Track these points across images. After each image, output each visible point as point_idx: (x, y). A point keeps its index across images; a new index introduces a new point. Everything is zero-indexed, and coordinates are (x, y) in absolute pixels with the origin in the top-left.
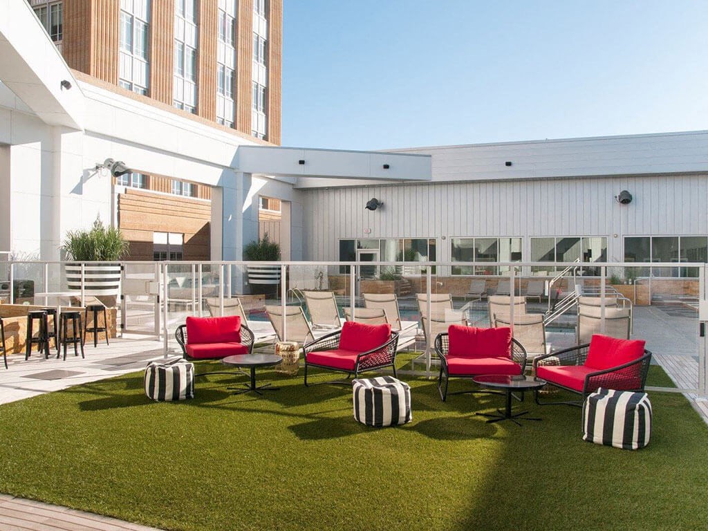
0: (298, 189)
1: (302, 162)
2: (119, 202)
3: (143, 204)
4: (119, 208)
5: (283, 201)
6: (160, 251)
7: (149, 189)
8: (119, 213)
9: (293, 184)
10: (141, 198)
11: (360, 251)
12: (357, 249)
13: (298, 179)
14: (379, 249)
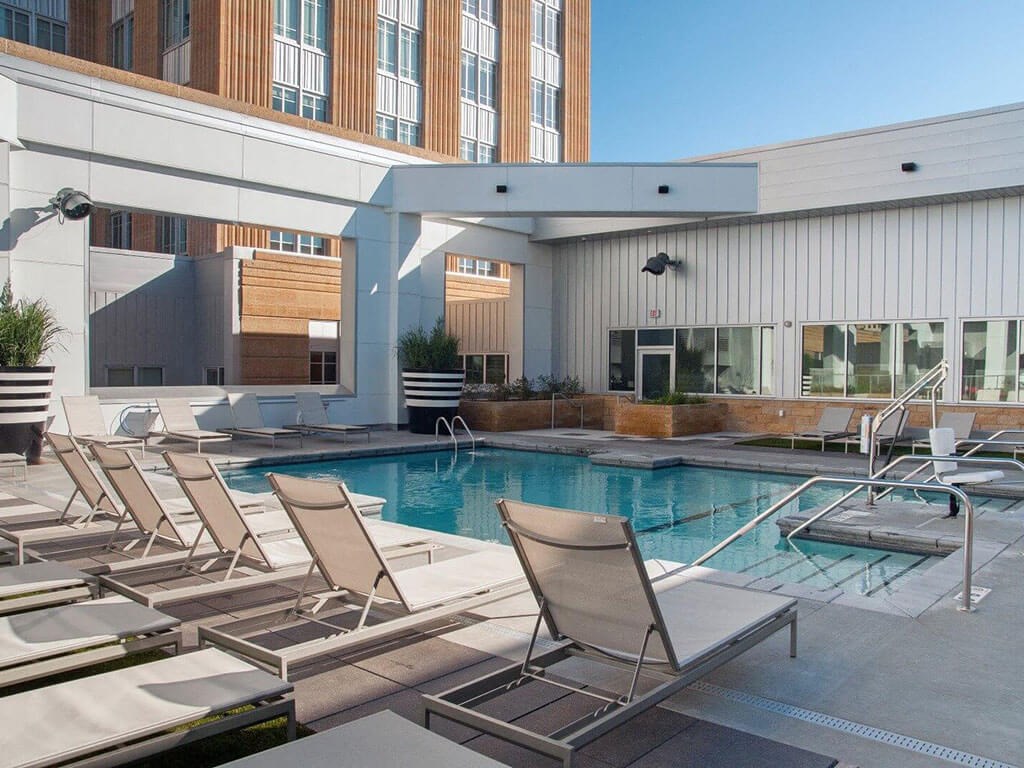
0: (539, 242)
1: (502, 189)
2: (241, 274)
3: (288, 275)
4: (241, 283)
5: (512, 264)
6: (323, 350)
7: (296, 251)
8: (240, 291)
9: (529, 235)
10: (285, 267)
11: (642, 351)
12: (637, 347)
13: (536, 225)
14: (674, 347)
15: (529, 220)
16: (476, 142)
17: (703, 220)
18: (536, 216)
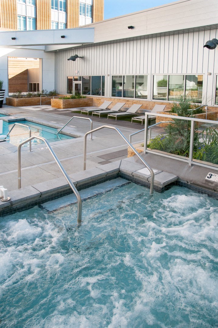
9: (44, 50)
11: (74, 83)
12: (73, 81)
13: (45, 48)
14: (81, 81)
15: (44, 46)
16: (58, 22)
17: (81, 45)
18: (46, 45)
